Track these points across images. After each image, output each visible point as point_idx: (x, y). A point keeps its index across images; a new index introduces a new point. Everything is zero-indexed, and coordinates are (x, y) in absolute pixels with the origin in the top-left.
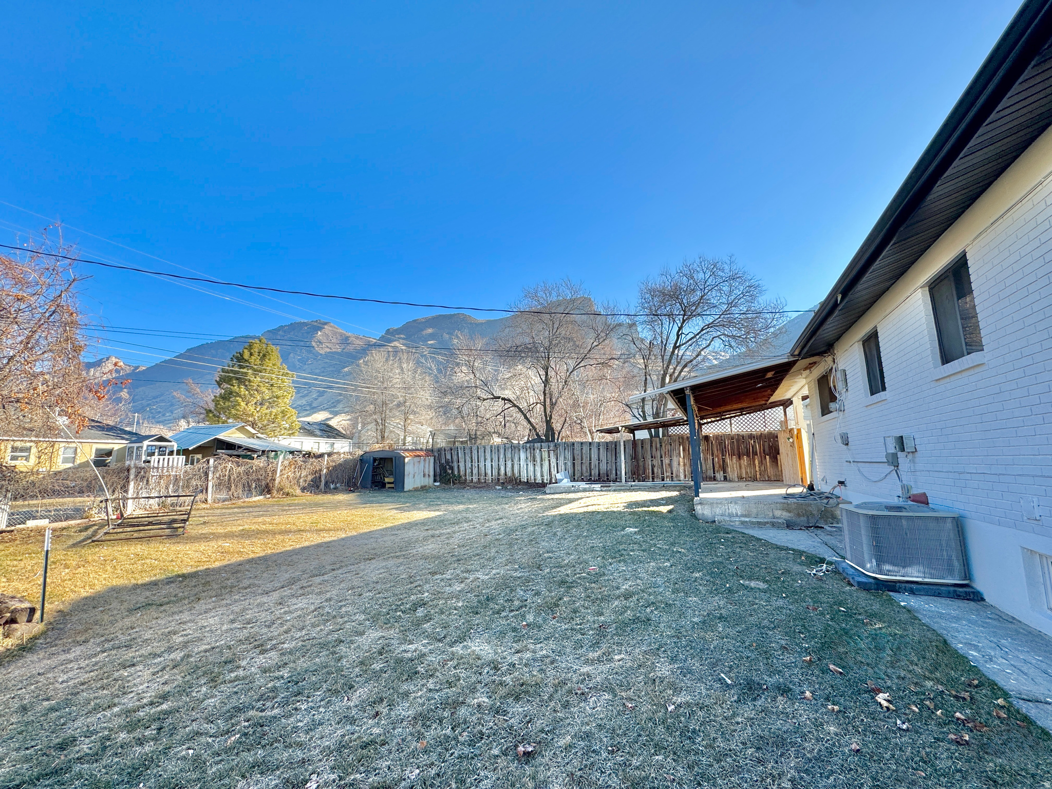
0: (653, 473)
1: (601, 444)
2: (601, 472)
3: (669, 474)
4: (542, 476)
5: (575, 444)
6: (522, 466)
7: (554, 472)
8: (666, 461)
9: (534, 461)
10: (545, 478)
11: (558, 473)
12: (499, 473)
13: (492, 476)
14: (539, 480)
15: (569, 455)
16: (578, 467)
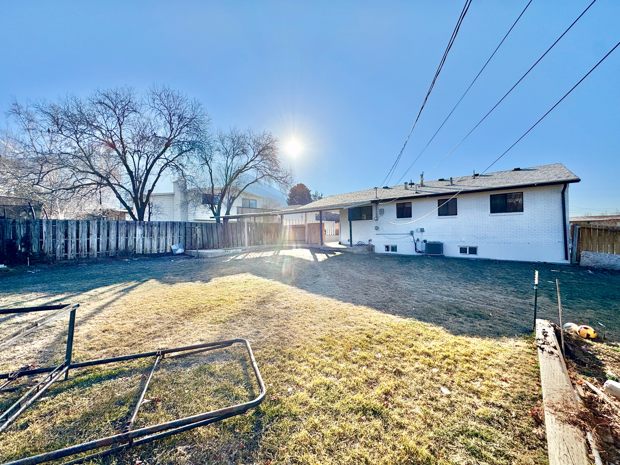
0: (233, 242)
1: (203, 224)
2: (204, 243)
3: (240, 242)
4: (158, 247)
5: (187, 224)
6: (137, 240)
7: (169, 244)
8: (239, 235)
9: (151, 236)
10: (161, 249)
11: (173, 244)
12: (108, 246)
13: (98, 250)
14: (155, 251)
15: (182, 232)
16: (188, 240)
